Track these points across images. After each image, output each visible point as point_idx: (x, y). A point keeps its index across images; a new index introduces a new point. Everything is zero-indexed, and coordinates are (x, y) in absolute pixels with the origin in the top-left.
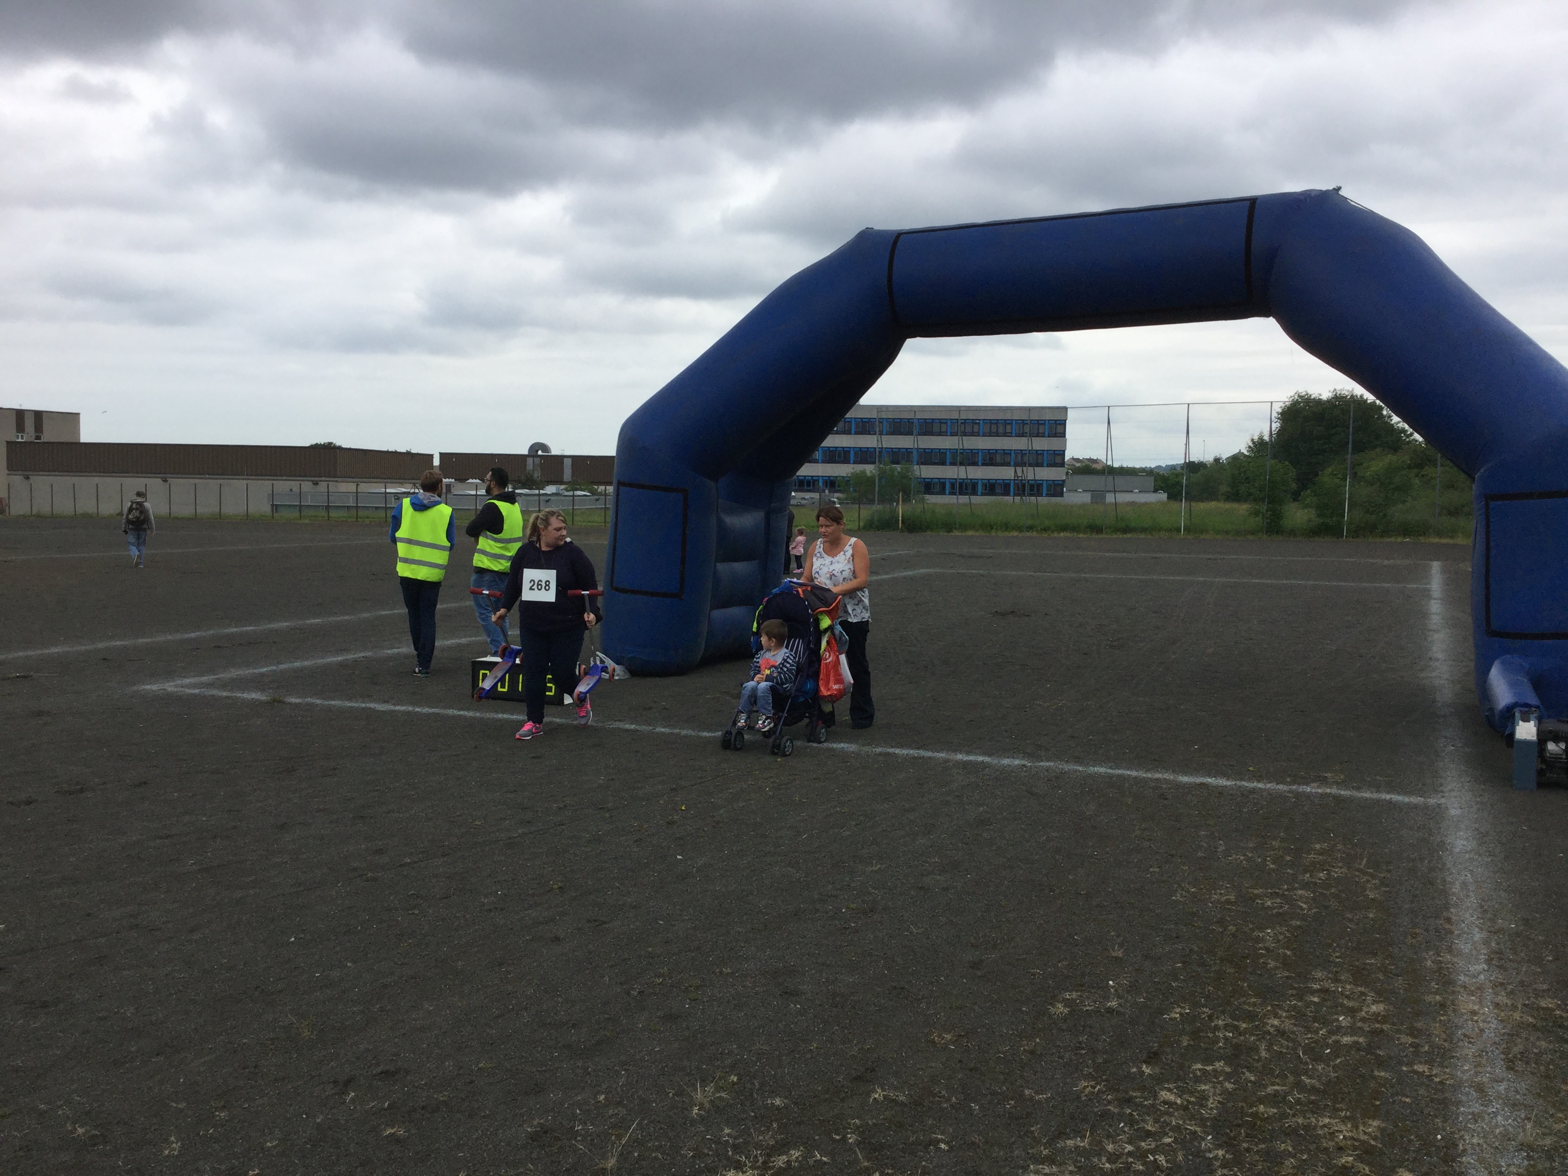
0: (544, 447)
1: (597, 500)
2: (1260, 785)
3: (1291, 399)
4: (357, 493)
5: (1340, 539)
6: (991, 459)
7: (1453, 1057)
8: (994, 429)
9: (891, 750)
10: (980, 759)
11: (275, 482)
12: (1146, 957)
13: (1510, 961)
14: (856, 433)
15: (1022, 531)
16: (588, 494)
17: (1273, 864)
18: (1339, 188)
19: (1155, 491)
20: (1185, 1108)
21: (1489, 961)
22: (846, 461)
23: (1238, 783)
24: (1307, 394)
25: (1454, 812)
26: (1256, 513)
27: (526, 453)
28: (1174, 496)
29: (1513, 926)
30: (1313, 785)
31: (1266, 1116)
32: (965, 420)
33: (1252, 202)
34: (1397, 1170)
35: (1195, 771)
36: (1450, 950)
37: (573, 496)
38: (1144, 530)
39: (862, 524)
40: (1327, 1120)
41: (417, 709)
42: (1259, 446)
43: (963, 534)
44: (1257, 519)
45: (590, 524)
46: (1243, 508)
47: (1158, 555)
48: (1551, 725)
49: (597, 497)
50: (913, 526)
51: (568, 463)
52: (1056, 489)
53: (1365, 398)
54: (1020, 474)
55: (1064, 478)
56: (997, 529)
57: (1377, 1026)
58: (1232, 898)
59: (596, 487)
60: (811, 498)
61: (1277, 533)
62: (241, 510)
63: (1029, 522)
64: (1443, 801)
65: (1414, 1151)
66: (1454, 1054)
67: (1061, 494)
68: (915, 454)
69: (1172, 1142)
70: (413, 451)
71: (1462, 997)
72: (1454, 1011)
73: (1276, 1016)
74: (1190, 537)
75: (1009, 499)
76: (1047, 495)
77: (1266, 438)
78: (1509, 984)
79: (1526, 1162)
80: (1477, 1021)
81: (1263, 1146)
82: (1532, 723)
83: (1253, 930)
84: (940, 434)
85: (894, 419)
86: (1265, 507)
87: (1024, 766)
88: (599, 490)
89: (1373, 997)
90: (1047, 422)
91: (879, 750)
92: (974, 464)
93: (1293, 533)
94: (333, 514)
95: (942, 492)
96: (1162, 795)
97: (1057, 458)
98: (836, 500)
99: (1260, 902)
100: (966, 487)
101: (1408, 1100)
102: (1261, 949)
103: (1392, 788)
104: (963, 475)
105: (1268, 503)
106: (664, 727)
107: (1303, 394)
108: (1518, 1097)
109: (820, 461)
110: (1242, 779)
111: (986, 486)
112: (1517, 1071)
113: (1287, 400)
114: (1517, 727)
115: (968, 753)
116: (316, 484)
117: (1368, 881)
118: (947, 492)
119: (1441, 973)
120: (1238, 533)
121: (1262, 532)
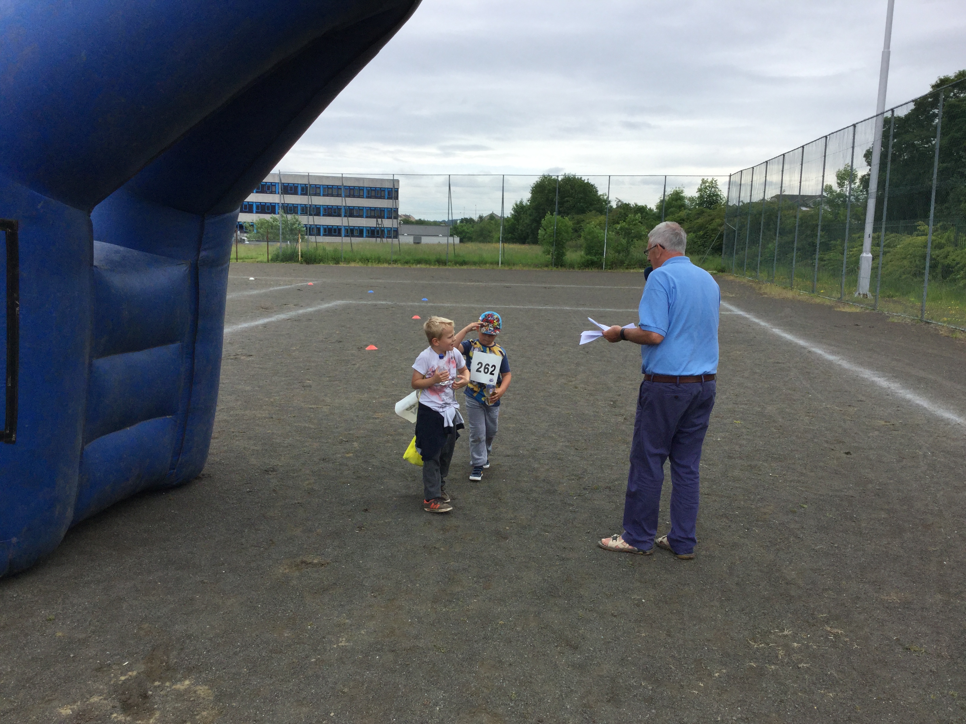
3: (540, 178)
5: (601, 270)
6: (351, 212)
8: (351, 193)
15: (390, 263)
19: (451, 235)
26: (548, 253)
28: (463, 239)
38: (474, 263)
43: (348, 266)
44: (550, 256)
50: (310, 259)
52: (394, 233)
55: (398, 226)
61: (561, 266)
63: (394, 257)
67: (396, 236)
74: (507, 268)
76: (388, 237)
84: (316, 194)
85: (283, 184)
86: (553, 249)
90: (386, 189)
95: (319, 234)
97: (393, 213)
98: (246, 238)
107: (547, 175)
113: (537, 179)
118: (322, 234)
120: (536, 266)
121: (552, 265)
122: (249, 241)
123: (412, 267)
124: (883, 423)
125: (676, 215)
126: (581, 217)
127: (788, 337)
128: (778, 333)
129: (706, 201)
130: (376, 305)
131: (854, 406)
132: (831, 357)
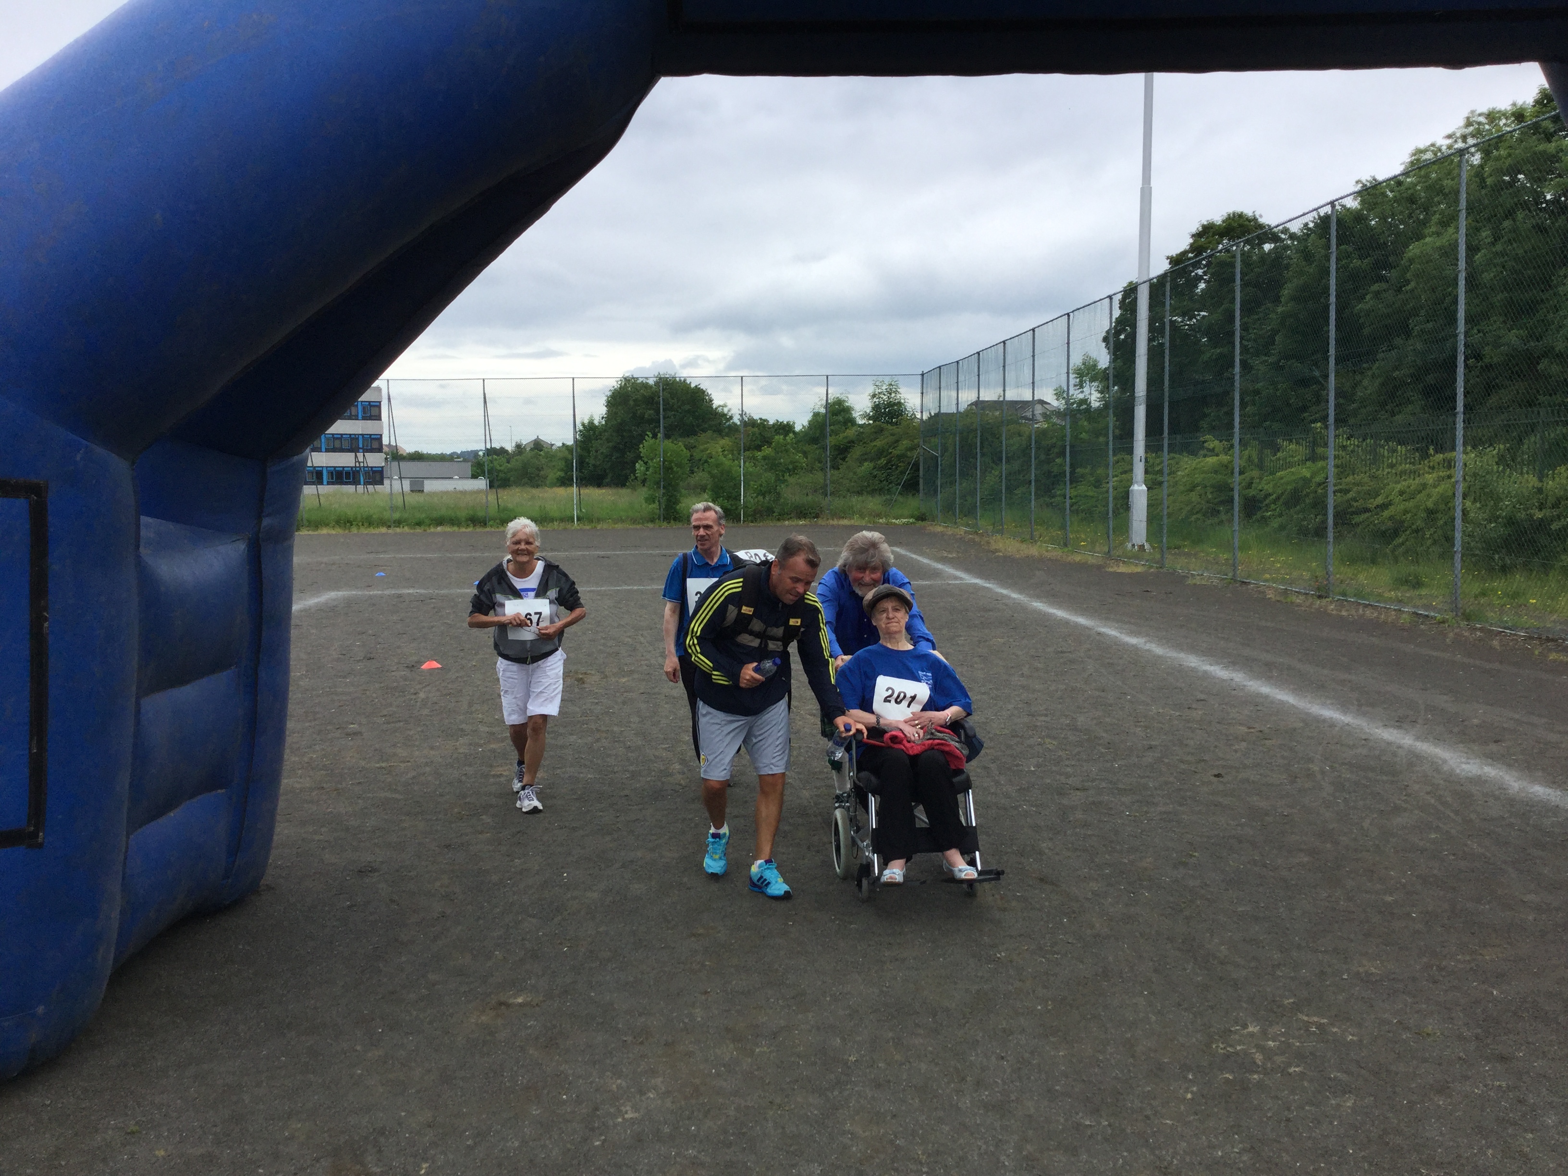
3: (620, 383)
15: (390, 526)
19: (474, 476)
24: (634, 376)
26: (650, 500)
28: (497, 483)
42: (590, 431)
44: (652, 506)
52: (376, 476)
55: (383, 464)
61: (675, 519)
67: (381, 482)
74: (583, 527)
86: (660, 493)
97: (374, 443)
107: (631, 377)
113: (615, 383)
120: (634, 521)
121: (659, 519)
123: (428, 531)
124: (1244, 729)
125: (842, 435)
126: (691, 440)
127: (1060, 613)
128: (1041, 608)
129: (885, 413)
130: (400, 596)
131: (1196, 709)
132: (1133, 640)
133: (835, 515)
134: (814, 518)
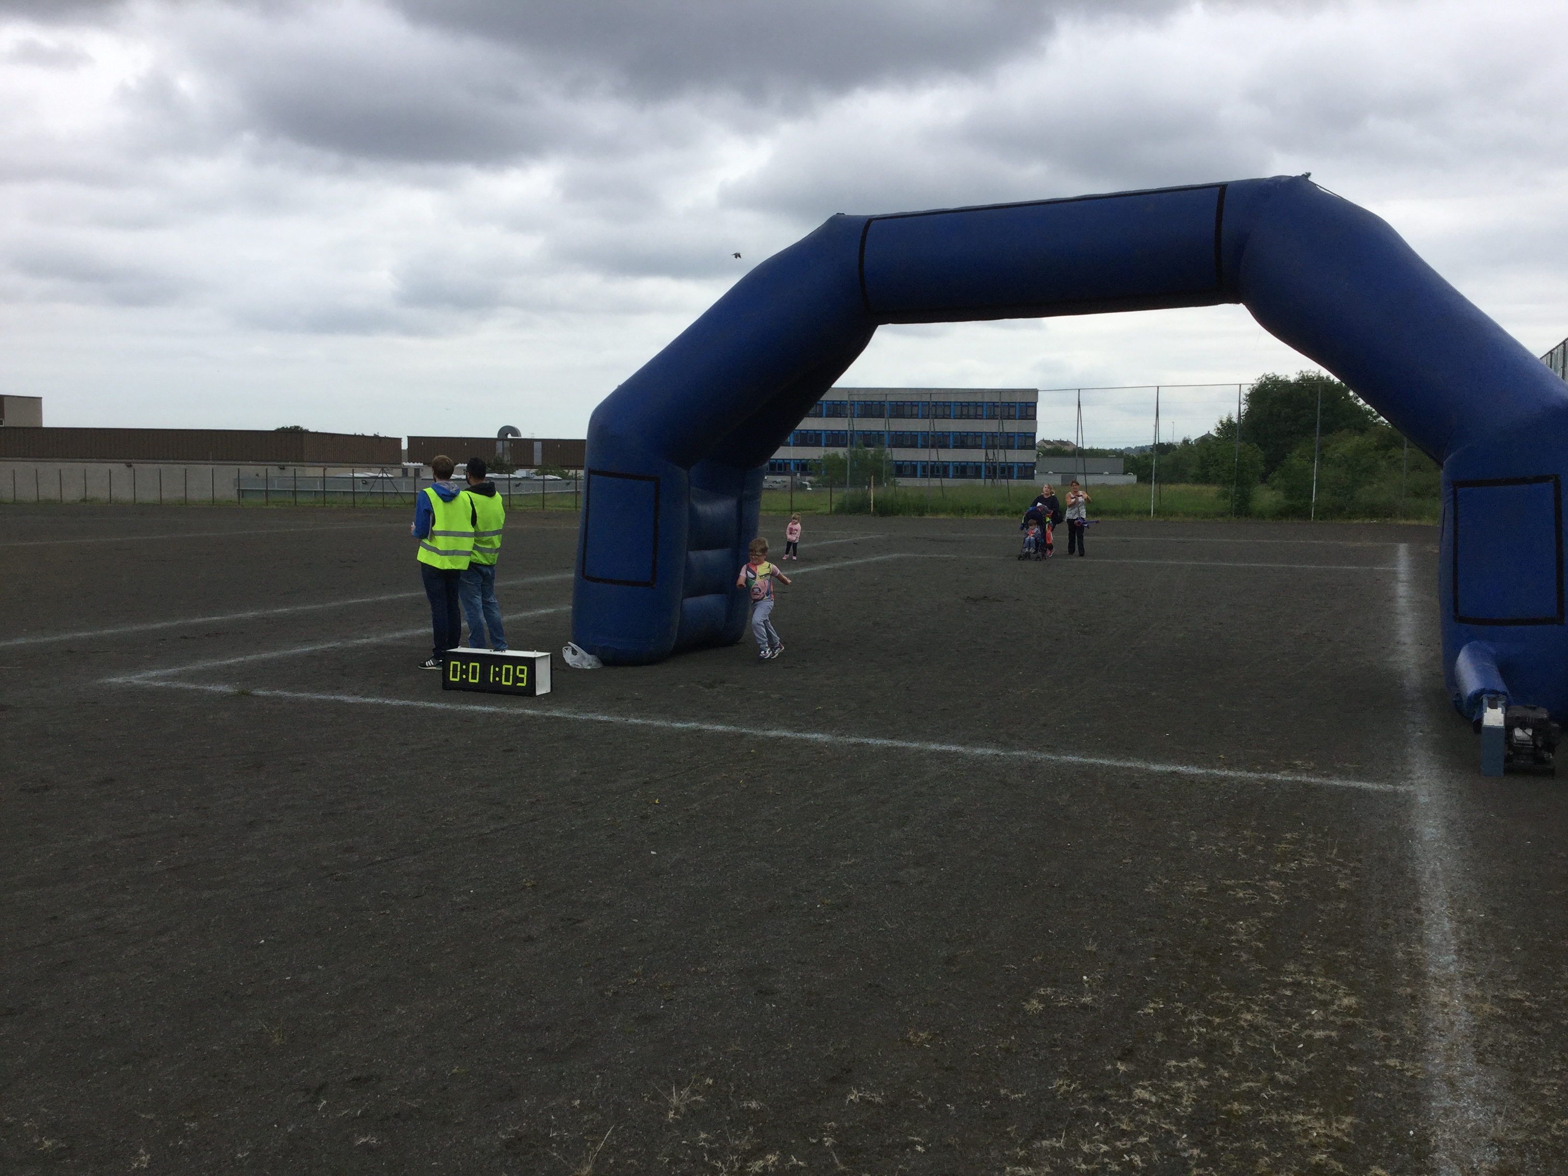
0: (513, 431)
1: (568, 484)
2: (1231, 774)
3: (1259, 381)
4: (324, 477)
5: (1308, 521)
6: (962, 441)
7: (1425, 1050)
8: (965, 412)
9: (865, 740)
10: (953, 748)
11: (241, 467)
12: (1121, 951)
13: (1480, 951)
14: (827, 417)
15: (992, 514)
16: (559, 478)
17: (1245, 854)
18: (1309, 175)
19: (1125, 473)
20: (1160, 1106)
21: (1459, 952)
22: (817, 444)
23: (1209, 771)
24: (1275, 376)
25: (1423, 799)
26: (1224, 496)
27: (496, 436)
28: (1144, 478)
29: (1482, 916)
30: (1282, 772)
31: (1240, 1113)
32: (936, 402)
33: (1222, 188)
34: (1371, 1167)
35: (1167, 760)
36: (1420, 940)
37: (544, 480)
38: (1114, 513)
39: (833, 507)
40: (1301, 1117)
41: (387, 702)
42: (1227, 428)
43: (935, 517)
44: (1228, 501)
45: (561, 509)
46: (1211, 491)
47: (1129, 538)
48: (1519, 711)
49: (568, 481)
50: (885, 510)
51: (538, 446)
52: (1027, 471)
53: (1332, 379)
54: (991, 456)
55: (1035, 460)
56: (968, 512)
57: (1349, 1019)
58: (1204, 889)
59: (567, 471)
60: (784, 482)
61: (1246, 516)
62: (207, 495)
63: (1000, 506)
64: (1412, 788)
65: (1387, 1148)
66: (1425, 1048)
67: (1032, 477)
68: (886, 438)
69: (1148, 1141)
70: (381, 435)
71: (1434, 989)
72: (1425, 1003)
73: (1249, 1010)
74: (1162, 520)
75: (980, 482)
76: (1018, 478)
77: (1235, 420)
78: (1479, 975)
79: (1497, 1158)
80: (1447, 1014)
81: (1238, 1144)
82: (1500, 710)
83: (1225, 922)
84: (912, 416)
85: (865, 402)
86: (1233, 490)
87: (997, 755)
88: (570, 474)
89: (1344, 989)
90: (1018, 404)
91: (853, 740)
92: (945, 446)
93: (1261, 515)
94: (301, 499)
95: (914, 475)
96: (1134, 784)
97: (1027, 440)
98: (807, 483)
99: (1232, 893)
100: (938, 470)
101: (1380, 1095)
102: (1234, 942)
103: (1360, 775)
104: (934, 458)
105: (1236, 486)
106: (637, 718)
107: (1270, 376)
108: (1489, 1091)
109: (791, 444)
110: (1213, 767)
111: (957, 471)
112: (1487, 1064)
113: (1255, 382)
114: (1485, 714)
115: (942, 743)
116: (282, 468)
117: (1339, 871)
118: (919, 475)
119: (1411, 965)
120: (1206, 515)
121: (1232, 514)
122: (811, 487)
130: (935, 558)
133: (1406, 516)
134: (1385, 517)
